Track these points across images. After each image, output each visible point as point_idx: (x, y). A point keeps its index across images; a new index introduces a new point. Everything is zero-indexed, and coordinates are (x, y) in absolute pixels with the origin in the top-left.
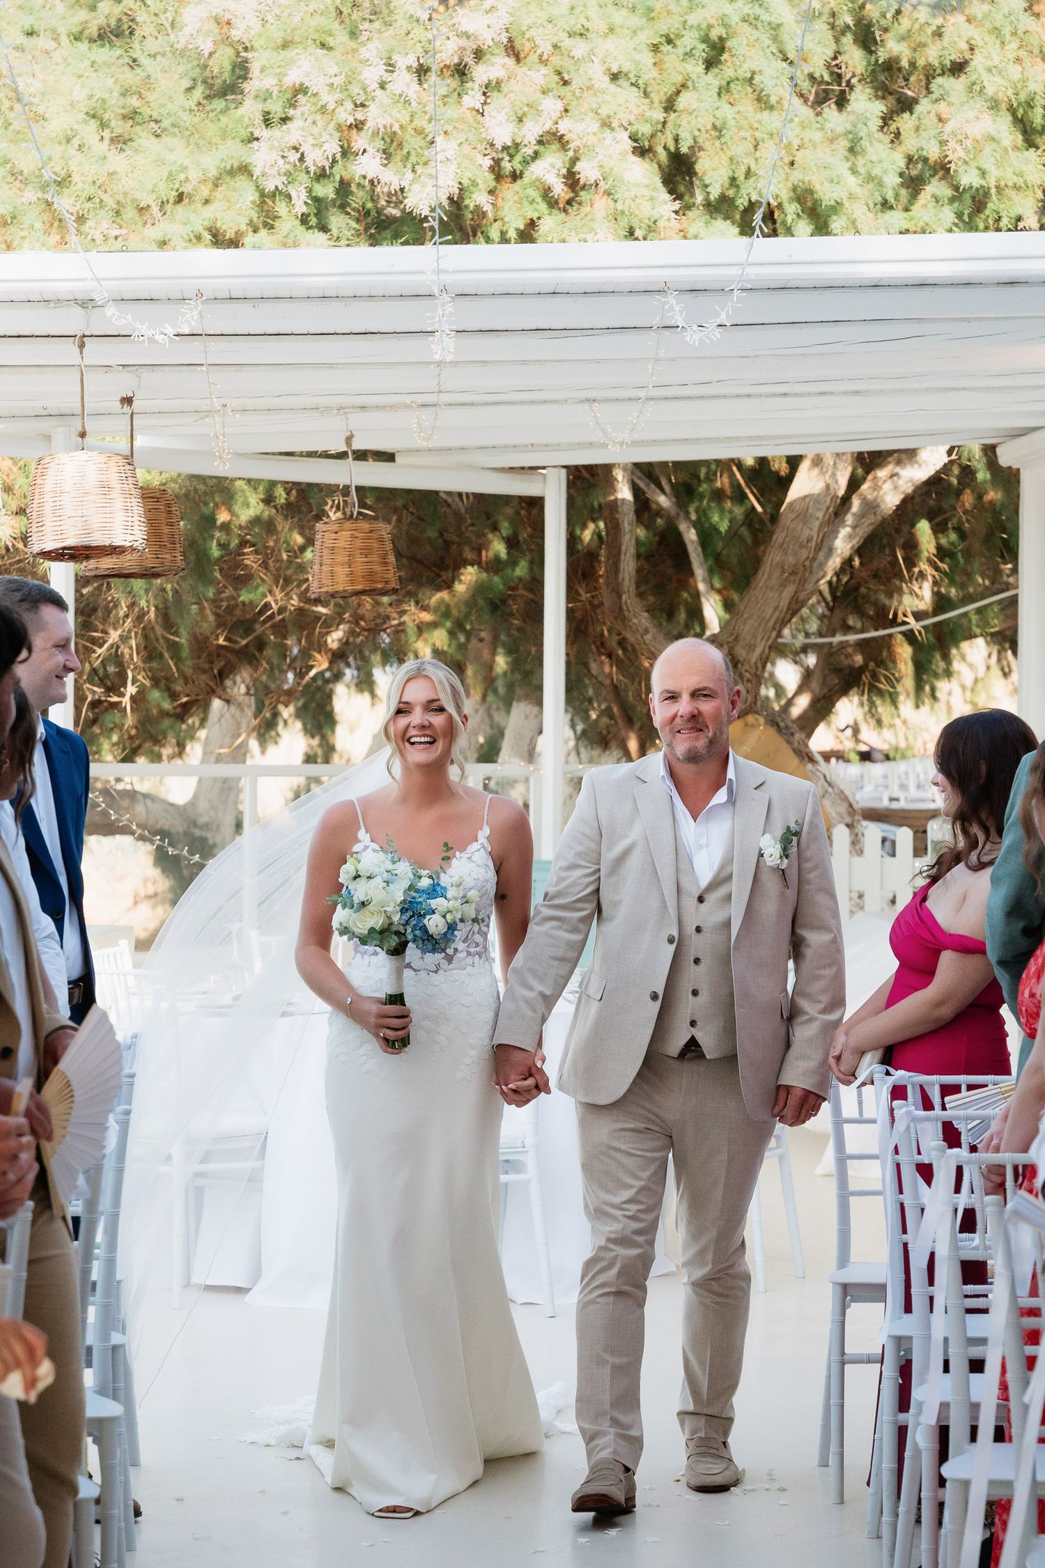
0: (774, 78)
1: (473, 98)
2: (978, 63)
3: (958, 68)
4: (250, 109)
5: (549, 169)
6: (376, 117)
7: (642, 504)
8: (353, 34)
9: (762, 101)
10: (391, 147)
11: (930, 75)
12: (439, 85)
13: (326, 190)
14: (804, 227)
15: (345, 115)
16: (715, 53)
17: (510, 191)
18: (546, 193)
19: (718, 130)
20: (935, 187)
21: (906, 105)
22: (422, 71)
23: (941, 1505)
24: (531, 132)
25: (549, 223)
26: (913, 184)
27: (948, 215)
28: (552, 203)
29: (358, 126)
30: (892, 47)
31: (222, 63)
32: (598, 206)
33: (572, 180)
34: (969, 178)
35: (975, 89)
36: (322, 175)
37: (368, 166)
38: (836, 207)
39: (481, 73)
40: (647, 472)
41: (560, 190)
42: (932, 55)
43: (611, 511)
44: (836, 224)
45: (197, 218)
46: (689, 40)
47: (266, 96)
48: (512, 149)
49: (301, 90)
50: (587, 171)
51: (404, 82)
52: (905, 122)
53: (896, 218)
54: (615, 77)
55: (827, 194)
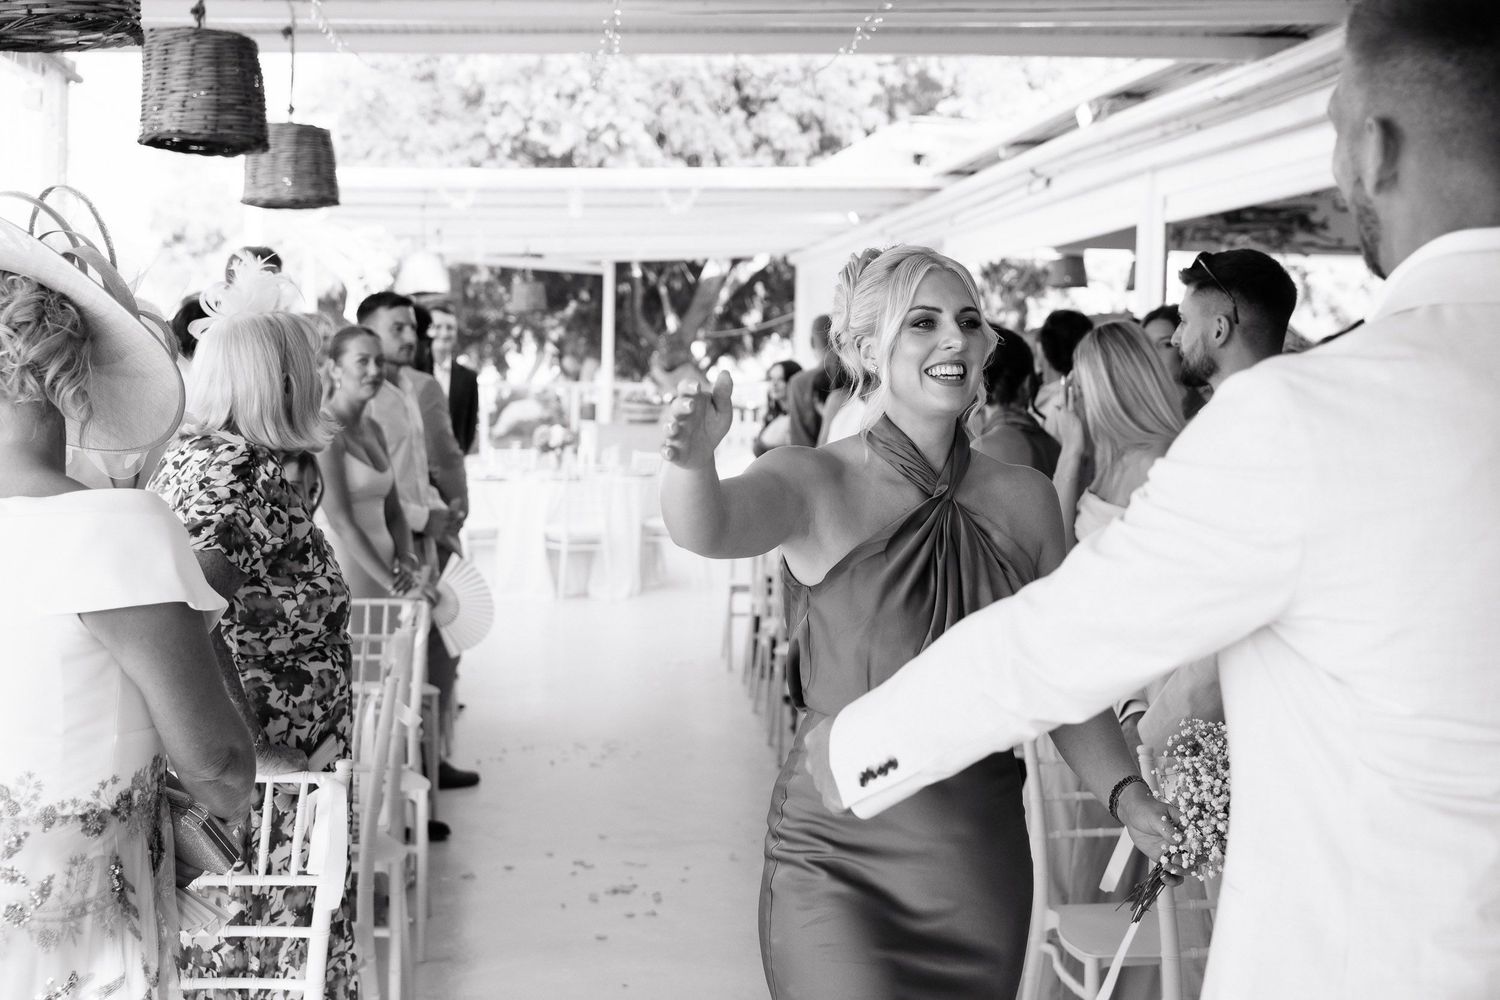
0: (700, 101)
1: (577, 107)
2: (783, 99)
3: (774, 100)
4: (485, 110)
5: (608, 138)
6: (540, 115)
7: (645, 279)
8: (529, 78)
9: (696, 111)
10: (545, 127)
11: (763, 102)
12: (565, 102)
13: (518, 144)
14: (713, 163)
15: (526, 113)
16: (677, 90)
17: (594, 147)
18: (607, 148)
19: (678, 123)
20: (764, 149)
21: (751, 114)
22: (558, 96)
23: (772, 669)
24: (602, 123)
25: (610, 160)
26: (756, 146)
27: (770, 160)
28: (611, 152)
29: (530, 118)
30: (748, 91)
31: (473, 91)
32: (630, 153)
33: (619, 143)
34: (778, 145)
35: (781, 109)
36: (515, 138)
37: (536, 135)
38: (726, 156)
39: (581, 99)
40: (646, 266)
41: (614, 147)
42: (764, 94)
43: (631, 281)
44: (724, 162)
45: (464, 154)
46: (666, 86)
47: (491, 105)
48: (595, 130)
49: (504, 104)
50: (625, 139)
51: (551, 101)
52: (753, 121)
53: (749, 161)
54: (638, 100)
55: (722, 150)
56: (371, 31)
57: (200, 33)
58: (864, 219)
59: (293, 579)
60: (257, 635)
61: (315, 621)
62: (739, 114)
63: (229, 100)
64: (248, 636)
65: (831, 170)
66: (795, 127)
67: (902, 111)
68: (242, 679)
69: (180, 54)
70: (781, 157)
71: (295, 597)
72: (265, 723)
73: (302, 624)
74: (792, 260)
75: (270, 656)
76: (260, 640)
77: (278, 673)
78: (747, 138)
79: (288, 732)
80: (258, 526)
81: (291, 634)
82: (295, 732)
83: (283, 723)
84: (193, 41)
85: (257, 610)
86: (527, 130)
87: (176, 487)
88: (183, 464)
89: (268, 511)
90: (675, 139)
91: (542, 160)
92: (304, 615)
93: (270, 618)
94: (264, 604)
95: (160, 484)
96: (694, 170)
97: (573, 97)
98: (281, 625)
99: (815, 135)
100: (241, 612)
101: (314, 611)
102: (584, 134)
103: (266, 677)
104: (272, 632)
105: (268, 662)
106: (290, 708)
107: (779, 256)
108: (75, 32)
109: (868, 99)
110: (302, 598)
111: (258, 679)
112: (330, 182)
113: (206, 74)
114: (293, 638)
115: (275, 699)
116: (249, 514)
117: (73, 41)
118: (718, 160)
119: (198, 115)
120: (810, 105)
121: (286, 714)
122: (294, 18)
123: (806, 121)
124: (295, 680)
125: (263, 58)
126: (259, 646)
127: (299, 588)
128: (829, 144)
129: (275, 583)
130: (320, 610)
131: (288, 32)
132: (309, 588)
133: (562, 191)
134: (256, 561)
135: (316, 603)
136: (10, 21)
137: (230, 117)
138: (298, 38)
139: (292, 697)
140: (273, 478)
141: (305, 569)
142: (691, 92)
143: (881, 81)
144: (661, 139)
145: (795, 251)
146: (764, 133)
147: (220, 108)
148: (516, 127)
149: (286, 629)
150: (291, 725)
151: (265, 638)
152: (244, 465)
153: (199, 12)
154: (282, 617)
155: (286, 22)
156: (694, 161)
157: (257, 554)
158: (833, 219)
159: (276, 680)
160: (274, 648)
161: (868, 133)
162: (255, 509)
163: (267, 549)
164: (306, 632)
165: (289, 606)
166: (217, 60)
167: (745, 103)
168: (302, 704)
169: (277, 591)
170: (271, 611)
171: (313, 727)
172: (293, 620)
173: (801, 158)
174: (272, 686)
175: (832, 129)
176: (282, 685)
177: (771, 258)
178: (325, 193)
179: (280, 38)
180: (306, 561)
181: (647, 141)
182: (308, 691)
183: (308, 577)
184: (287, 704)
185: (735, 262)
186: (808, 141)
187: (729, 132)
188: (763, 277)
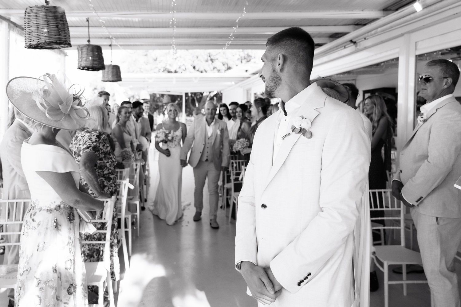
0: (202, 60)
1: (177, 61)
2: (219, 59)
3: (217, 59)
5: (183, 68)
6: (169, 63)
7: (191, 96)
9: (201, 62)
10: (170, 65)
11: (215, 60)
12: (174, 60)
13: (164, 69)
14: (205, 72)
15: (166, 62)
16: (197, 57)
17: (180, 69)
19: (198, 64)
21: (213, 62)
24: (182, 64)
25: (183, 72)
26: (214, 69)
27: (217, 71)
28: (184, 70)
30: (212, 57)
31: (155, 58)
32: (188, 70)
33: (186, 69)
34: (218, 69)
35: (219, 61)
37: (168, 67)
39: (178, 59)
40: (192, 93)
41: (184, 69)
42: (215, 58)
43: (188, 96)
44: (207, 72)
45: (153, 71)
46: (195, 56)
47: (159, 61)
48: (180, 66)
49: (161, 61)
51: (171, 60)
52: (213, 63)
53: (212, 72)
54: (189, 60)
55: (206, 70)
56: (129, 45)
57: (89, 45)
58: (236, 83)
59: (109, 159)
60: (101, 170)
61: (112, 167)
62: (210, 62)
63: (96, 59)
64: (100, 171)
65: (229, 73)
66: (222, 65)
67: (244, 61)
68: (99, 180)
69: (85, 50)
70: (219, 71)
71: (109, 162)
72: (104, 188)
73: (110, 168)
74: (222, 92)
75: (104, 175)
76: (102, 171)
77: (106, 178)
79: (108, 190)
80: (101, 147)
81: (108, 170)
82: (109, 190)
83: (107, 188)
84: (87, 47)
85: (102, 165)
86: (166, 66)
87: (83, 141)
88: (84, 136)
89: (103, 144)
90: (197, 68)
91: (169, 72)
92: (110, 166)
93: (104, 167)
94: (103, 164)
95: (79, 141)
97: (176, 59)
98: (106, 168)
99: (226, 66)
100: (99, 166)
101: (112, 165)
102: (178, 67)
103: (103, 179)
104: (104, 170)
105: (103, 176)
106: (108, 185)
107: (219, 91)
108: (58, 45)
109: (237, 59)
110: (110, 163)
111: (102, 180)
112: (120, 77)
113: (91, 53)
114: (108, 171)
115: (105, 183)
116: (99, 144)
117: (58, 47)
118: (206, 71)
119: (89, 62)
120: (225, 61)
121: (108, 186)
122: (111, 42)
123: (224, 64)
124: (109, 179)
125: (103, 51)
126: (102, 173)
127: (110, 161)
128: (229, 68)
129: (105, 160)
130: (113, 165)
131: (110, 45)
132: (111, 161)
133: (172, 78)
134: (100, 154)
135: (113, 163)
136: (41, 43)
137: (96, 62)
138: (113, 47)
139: (109, 183)
140: (104, 138)
141: (110, 157)
142: (200, 58)
144: (194, 68)
145: (222, 90)
146: (215, 66)
147: (93, 60)
148: (164, 66)
149: (107, 169)
150: (109, 188)
151: (103, 171)
152: (99, 135)
153: (89, 41)
154: (106, 166)
155: (110, 43)
156: (202, 72)
157: (100, 152)
158: (229, 83)
159: (105, 179)
160: (105, 173)
161: (237, 66)
162: (101, 144)
163: (103, 151)
164: (110, 169)
165: (108, 164)
166: (93, 51)
167: (212, 60)
168: (111, 184)
169: (105, 161)
170: (104, 165)
171: (113, 188)
172: (108, 167)
173: (223, 71)
174: (105, 181)
175: (229, 65)
176: (107, 180)
177: (218, 92)
178: (119, 79)
179: (109, 47)
180: (110, 155)
181: (192, 68)
182: (111, 181)
183: (111, 158)
184: (108, 184)
185: (210, 92)
186: (225, 68)
187: (208, 66)
188: (216, 95)
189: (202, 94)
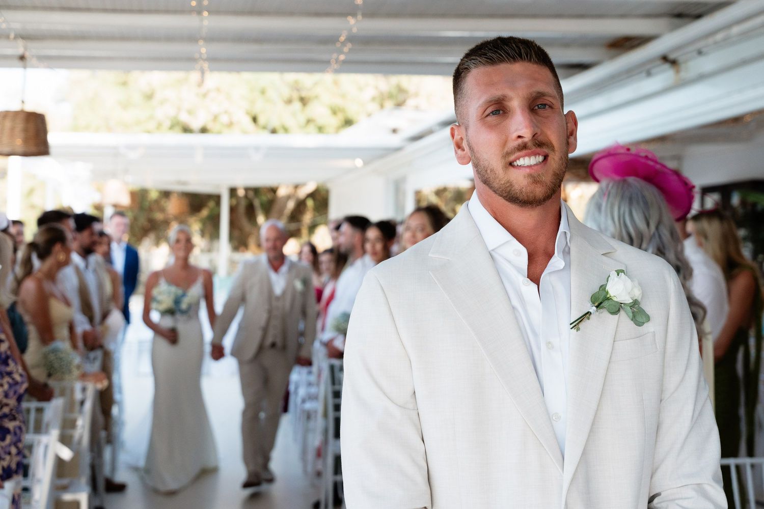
0: (276, 98)
1: (207, 101)
2: (322, 97)
3: (317, 97)
4: (155, 102)
5: (225, 119)
6: (186, 105)
7: (246, 196)
9: (273, 103)
11: (311, 99)
12: (200, 98)
13: (173, 122)
15: (178, 105)
18: (223, 124)
19: (264, 110)
20: (311, 125)
21: (305, 105)
24: (221, 110)
25: (225, 130)
26: (307, 123)
27: (316, 130)
29: (181, 107)
30: (303, 92)
31: (148, 92)
32: (236, 127)
33: (231, 122)
34: (319, 123)
35: (321, 102)
36: (172, 119)
38: (290, 128)
39: (210, 96)
42: (312, 95)
44: (290, 132)
45: (143, 127)
46: (258, 89)
48: (217, 115)
49: (166, 99)
50: (234, 119)
51: (193, 98)
52: (306, 109)
53: (304, 131)
54: (241, 97)
55: (288, 126)
58: (366, 163)
62: (297, 105)
65: (349, 137)
66: (329, 112)
67: (387, 104)
70: (321, 129)
74: (328, 187)
78: (302, 119)
86: (178, 113)
90: (262, 120)
91: (186, 130)
96: (274, 137)
97: (205, 96)
99: (340, 118)
102: (210, 117)
107: (321, 185)
109: (369, 97)
118: (286, 130)
120: (338, 102)
123: (335, 110)
128: (348, 122)
143: (376, 88)
144: (255, 120)
145: (330, 181)
146: (312, 117)
148: (172, 113)
156: (274, 131)
158: (347, 163)
173: (332, 130)
175: (350, 115)
177: (317, 186)
181: (248, 121)
185: (296, 187)
186: (335, 121)
187: (292, 115)
188: (312, 195)
189: (273, 190)
